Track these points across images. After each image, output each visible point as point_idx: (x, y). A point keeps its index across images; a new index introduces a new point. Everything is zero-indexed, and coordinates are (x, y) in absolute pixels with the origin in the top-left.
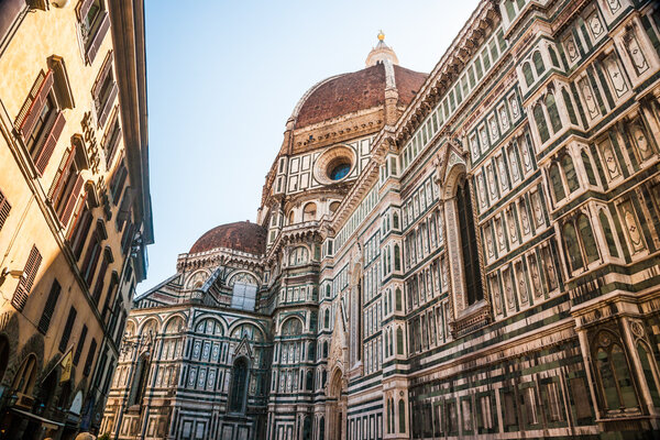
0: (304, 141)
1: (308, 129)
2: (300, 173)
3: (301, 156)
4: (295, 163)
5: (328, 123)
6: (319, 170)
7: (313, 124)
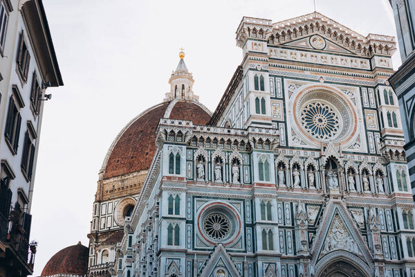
0: (109, 189)
1: (112, 180)
2: (107, 216)
3: (107, 202)
4: (104, 206)
5: (123, 177)
6: (118, 213)
7: (115, 177)
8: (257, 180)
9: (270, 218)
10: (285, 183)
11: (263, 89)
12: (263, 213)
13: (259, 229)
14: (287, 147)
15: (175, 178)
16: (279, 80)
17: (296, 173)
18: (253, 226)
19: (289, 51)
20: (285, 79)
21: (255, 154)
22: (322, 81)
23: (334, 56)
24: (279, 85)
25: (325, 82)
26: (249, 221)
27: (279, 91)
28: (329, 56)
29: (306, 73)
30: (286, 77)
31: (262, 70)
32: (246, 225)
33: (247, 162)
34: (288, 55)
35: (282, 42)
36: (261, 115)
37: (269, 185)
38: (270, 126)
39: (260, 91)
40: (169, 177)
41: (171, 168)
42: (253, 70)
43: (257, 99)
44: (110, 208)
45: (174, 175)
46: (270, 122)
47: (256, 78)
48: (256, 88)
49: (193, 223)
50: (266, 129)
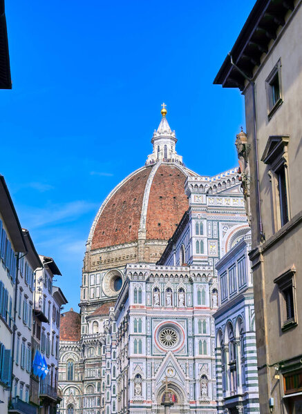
0: (96, 260)
1: (98, 251)
2: (95, 286)
3: (95, 273)
4: (92, 277)
5: (109, 249)
6: (106, 284)
7: (101, 248)
8: (196, 304)
9: (205, 332)
11: (202, 233)
12: (200, 328)
13: (197, 340)
15: (137, 306)
16: (215, 223)
18: (193, 337)
19: (224, 198)
20: (220, 223)
21: (195, 285)
24: (215, 227)
26: (190, 334)
27: (215, 232)
29: (237, 215)
30: (221, 221)
31: (201, 218)
32: (188, 337)
33: (189, 290)
34: (223, 202)
35: (219, 191)
36: (200, 254)
37: (205, 308)
38: (207, 263)
39: (200, 235)
40: (134, 307)
41: (135, 299)
42: (194, 218)
43: (198, 242)
44: (98, 279)
45: (138, 304)
46: (206, 260)
47: (197, 225)
48: (197, 233)
49: (151, 337)
50: (203, 265)
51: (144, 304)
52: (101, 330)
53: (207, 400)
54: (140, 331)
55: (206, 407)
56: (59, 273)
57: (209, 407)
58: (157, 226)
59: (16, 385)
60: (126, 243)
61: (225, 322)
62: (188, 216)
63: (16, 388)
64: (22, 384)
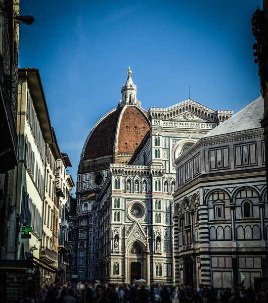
7: (90, 159)
8: (154, 190)
9: (160, 208)
10: (168, 191)
11: (159, 145)
12: (156, 206)
13: (154, 214)
14: (169, 173)
15: (117, 191)
16: (167, 139)
17: (173, 186)
18: (151, 211)
19: (174, 122)
20: (170, 138)
21: (153, 178)
22: (190, 138)
23: (198, 123)
24: (167, 142)
25: (191, 138)
26: (150, 210)
27: (167, 144)
28: (195, 123)
29: (181, 134)
30: (171, 137)
31: (159, 135)
32: (148, 211)
33: (150, 182)
34: (173, 125)
35: (170, 118)
36: (157, 158)
37: (160, 193)
38: (161, 164)
39: (157, 146)
40: (114, 191)
41: (116, 186)
42: (154, 135)
43: (156, 150)
44: (88, 177)
45: (117, 190)
46: (161, 162)
47: (156, 139)
48: (156, 145)
49: (125, 210)
50: (159, 165)
51: (121, 190)
52: (90, 208)
53: (160, 252)
54: (119, 207)
55: (160, 257)
56: (71, 166)
57: (161, 257)
58: (124, 145)
59: (44, 238)
60: (106, 155)
61: (182, 199)
62: (150, 134)
63: (44, 240)
64: (48, 237)
